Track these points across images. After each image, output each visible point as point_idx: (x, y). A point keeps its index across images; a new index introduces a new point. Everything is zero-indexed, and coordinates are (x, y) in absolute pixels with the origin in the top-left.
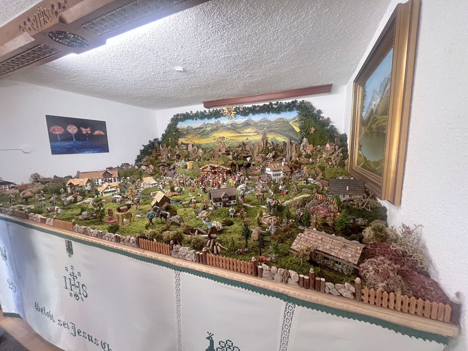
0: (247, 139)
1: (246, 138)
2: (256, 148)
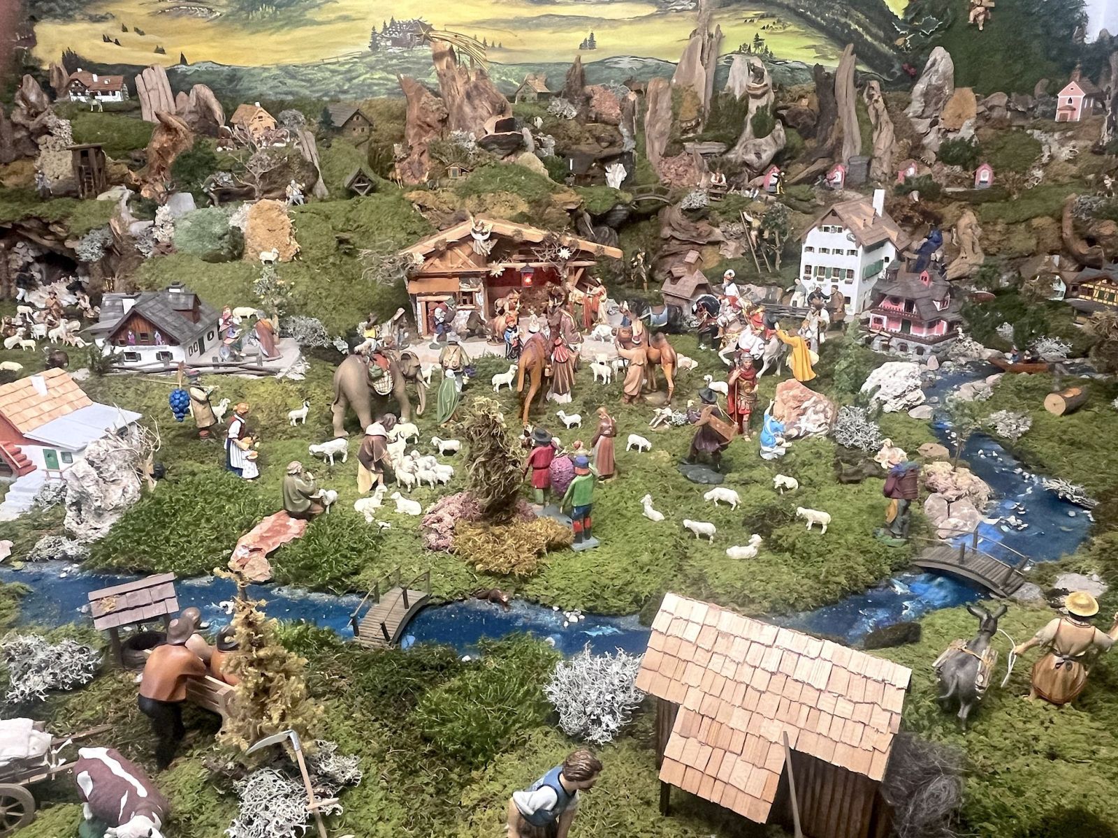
0: (590, 44)
1: (581, 36)
2: (655, 102)
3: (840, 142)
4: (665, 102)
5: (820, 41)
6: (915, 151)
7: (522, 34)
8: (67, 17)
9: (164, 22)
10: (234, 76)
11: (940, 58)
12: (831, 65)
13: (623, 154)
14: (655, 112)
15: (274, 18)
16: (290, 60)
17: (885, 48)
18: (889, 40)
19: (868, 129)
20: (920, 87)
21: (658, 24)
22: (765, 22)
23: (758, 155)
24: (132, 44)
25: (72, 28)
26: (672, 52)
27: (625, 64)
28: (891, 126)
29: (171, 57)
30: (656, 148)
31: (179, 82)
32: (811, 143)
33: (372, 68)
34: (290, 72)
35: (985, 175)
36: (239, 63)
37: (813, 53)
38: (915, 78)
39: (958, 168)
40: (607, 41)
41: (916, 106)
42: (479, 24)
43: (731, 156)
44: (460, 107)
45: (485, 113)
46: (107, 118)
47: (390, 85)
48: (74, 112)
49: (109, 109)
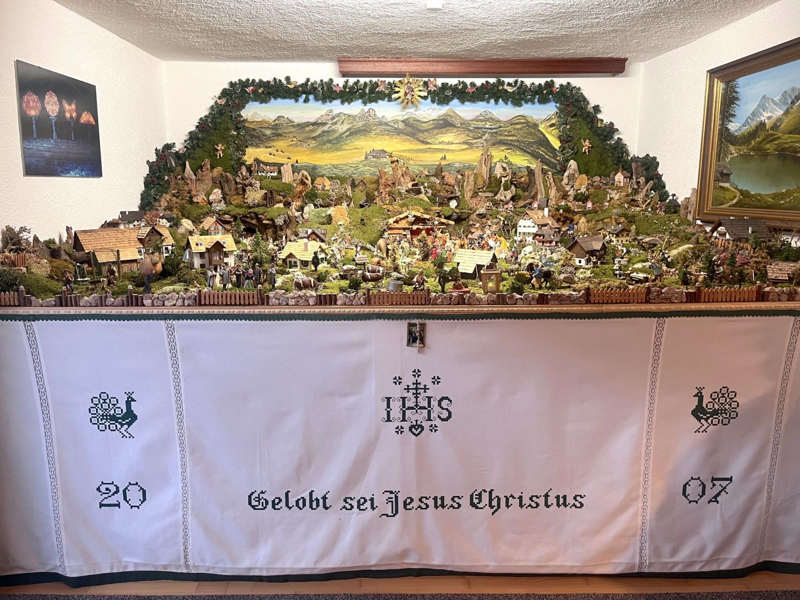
0: (444, 158)
1: (442, 155)
2: (468, 179)
3: (536, 193)
4: (472, 178)
5: (529, 157)
6: (565, 196)
7: (420, 154)
8: (257, 146)
9: (292, 148)
10: (314, 168)
11: (573, 164)
12: (533, 166)
13: (456, 197)
14: (468, 182)
15: (331, 148)
16: (336, 162)
17: (553, 160)
18: (555, 158)
19: (547, 189)
20: (566, 174)
21: (469, 151)
22: (508, 151)
23: (505, 197)
24: (279, 156)
25: (259, 150)
26: (474, 161)
27: (457, 165)
28: (555, 188)
29: (293, 160)
30: (468, 195)
31: (295, 169)
32: (526, 194)
33: (365, 166)
34: (335, 167)
35: (589, 205)
36: (316, 163)
37: (526, 162)
38: (565, 171)
39: (581, 203)
40: (450, 157)
41: (565, 181)
42: (404, 151)
43: (496, 198)
44: (399, 179)
45: (408, 181)
46: (273, 181)
47: (371, 172)
48: (261, 179)
49: (273, 178)
